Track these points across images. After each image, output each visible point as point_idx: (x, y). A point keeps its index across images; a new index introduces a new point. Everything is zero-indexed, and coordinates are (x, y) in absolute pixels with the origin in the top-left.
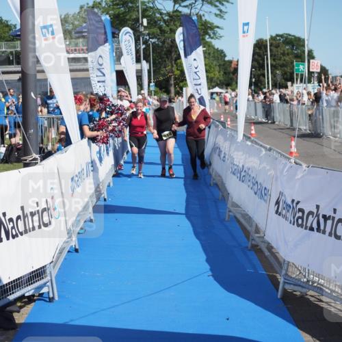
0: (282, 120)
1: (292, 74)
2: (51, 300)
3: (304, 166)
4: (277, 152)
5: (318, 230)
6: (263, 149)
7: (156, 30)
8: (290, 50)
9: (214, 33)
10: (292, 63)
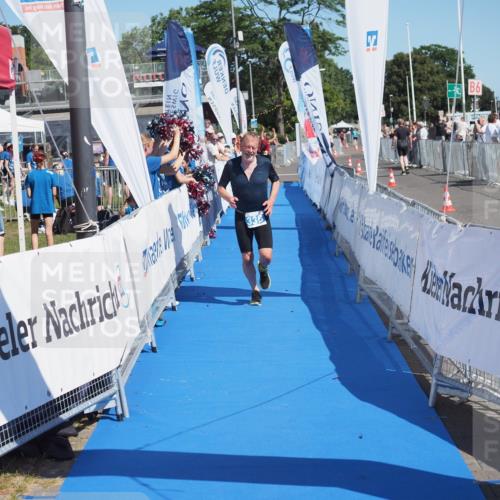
0: (432, 163)
1: (444, 99)
2: (120, 418)
3: (460, 225)
4: (423, 207)
5: (481, 312)
6: (404, 204)
7: (257, 46)
8: (440, 68)
9: (336, 48)
10: (444, 84)
